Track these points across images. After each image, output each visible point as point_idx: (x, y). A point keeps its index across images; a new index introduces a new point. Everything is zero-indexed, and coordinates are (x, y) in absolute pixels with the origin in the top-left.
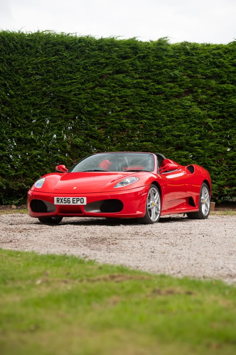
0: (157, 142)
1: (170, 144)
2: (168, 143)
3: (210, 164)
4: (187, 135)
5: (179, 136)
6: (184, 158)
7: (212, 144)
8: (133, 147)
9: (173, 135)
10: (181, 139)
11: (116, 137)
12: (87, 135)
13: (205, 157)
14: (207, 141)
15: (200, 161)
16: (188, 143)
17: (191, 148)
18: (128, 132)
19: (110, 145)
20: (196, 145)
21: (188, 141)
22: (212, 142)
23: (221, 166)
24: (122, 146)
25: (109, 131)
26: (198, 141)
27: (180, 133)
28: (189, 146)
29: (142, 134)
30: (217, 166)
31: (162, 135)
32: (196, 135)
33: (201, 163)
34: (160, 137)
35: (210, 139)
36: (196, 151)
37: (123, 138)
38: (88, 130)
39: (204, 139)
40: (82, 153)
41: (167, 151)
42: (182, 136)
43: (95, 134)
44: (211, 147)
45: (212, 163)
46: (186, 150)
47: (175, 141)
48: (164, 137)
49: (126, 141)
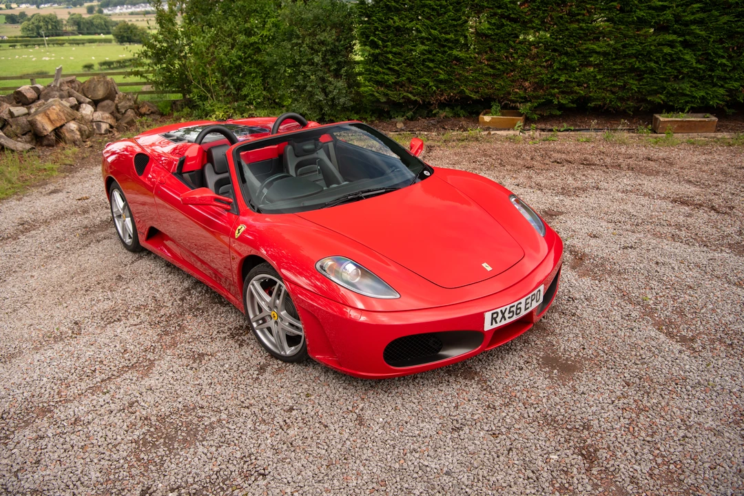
0: (621, 22)
1: (646, 22)
2: (642, 22)
3: (716, 54)
4: (677, 6)
5: (664, 8)
6: (668, 45)
7: (725, 18)
8: (578, 31)
9: (650, 8)
10: (665, 14)
11: (551, 16)
12: (502, 16)
13: (708, 42)
14: (716, 13)
15: (699, 50)
16: (677, 19)
17: (683, 28)
18: (571, 6)
19: (540, 29)
20: (694, 22)
21: (680, 16)
22: (727, 14)
23: (739, 56)
24: (561, 30)
25: (539, 6)
26: (698, 16)
27: (665, 4)
28: (681, 24)
29: (595, 9)
30: (730, 58)
31: (631, 8)
32: (695, 6)
33: (700, 53)
34: (628, 12)
35: (724, 8)
36: (693, 33)
37: (561, 17)
38: (503, 9)
39: (710, 11)
40: (495, 45)
41: (639, 35)
42: (669, 8)
43: (514, 13)
44: (725, 23)
45: (720, 52)
46: (675, 33)
47: (653, 18)
48: (635, 12)
49: (567, 22)
